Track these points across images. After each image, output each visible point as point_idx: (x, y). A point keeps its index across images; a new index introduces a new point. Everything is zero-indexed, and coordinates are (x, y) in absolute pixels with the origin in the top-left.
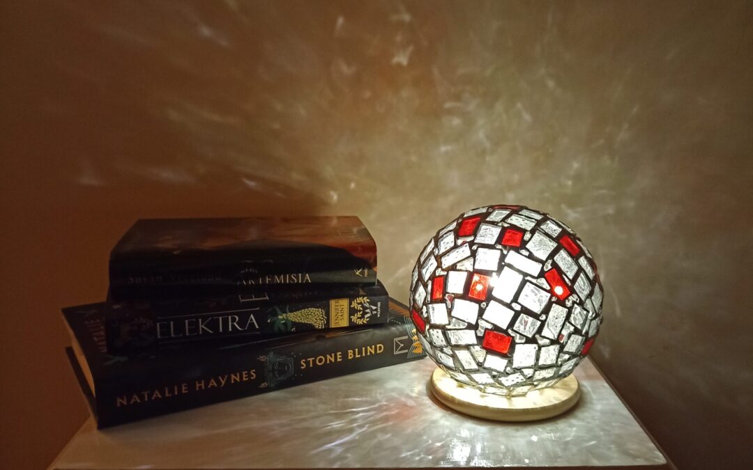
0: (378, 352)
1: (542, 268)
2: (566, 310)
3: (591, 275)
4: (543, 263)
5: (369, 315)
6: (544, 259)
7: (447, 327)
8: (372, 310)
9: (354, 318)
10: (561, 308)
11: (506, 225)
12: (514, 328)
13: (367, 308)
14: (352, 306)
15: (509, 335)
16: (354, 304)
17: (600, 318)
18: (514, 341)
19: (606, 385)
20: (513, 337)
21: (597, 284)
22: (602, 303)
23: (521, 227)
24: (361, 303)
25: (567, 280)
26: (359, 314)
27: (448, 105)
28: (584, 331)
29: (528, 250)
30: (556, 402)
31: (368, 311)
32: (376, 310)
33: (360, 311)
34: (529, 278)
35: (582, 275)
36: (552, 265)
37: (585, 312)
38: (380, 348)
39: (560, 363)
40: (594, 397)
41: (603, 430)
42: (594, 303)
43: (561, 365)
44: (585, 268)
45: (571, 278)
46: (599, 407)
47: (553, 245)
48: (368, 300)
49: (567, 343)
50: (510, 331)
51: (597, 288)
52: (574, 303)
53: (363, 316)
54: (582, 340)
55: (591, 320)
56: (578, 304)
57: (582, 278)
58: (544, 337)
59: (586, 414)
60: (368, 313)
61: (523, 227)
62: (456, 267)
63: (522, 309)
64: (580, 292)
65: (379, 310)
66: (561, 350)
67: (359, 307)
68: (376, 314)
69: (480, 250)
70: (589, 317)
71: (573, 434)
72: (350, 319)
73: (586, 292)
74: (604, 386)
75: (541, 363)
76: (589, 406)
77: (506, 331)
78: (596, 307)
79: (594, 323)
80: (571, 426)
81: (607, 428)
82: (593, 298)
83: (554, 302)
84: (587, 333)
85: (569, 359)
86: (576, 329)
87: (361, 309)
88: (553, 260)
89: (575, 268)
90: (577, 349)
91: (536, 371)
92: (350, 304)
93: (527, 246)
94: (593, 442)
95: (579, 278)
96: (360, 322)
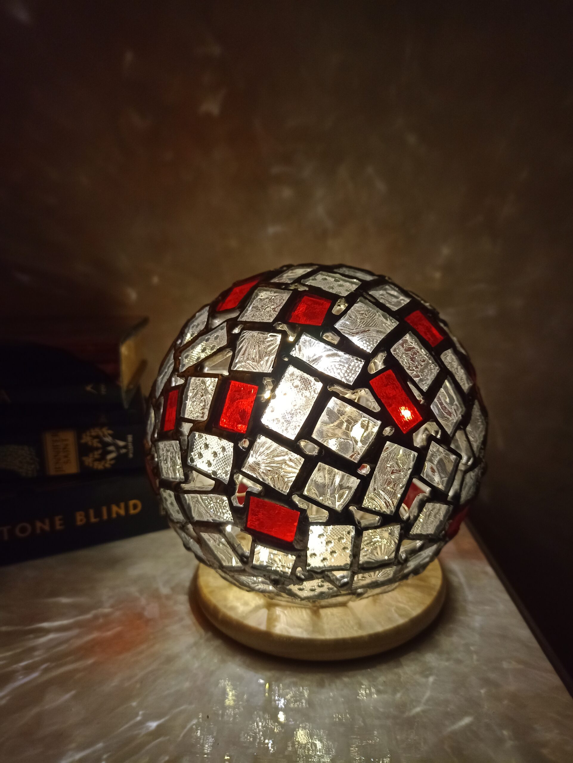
0: (132, 512)
1: (365, 368)
2: (414, 454)
3: (466, 386)
4: (367, 358)
5: (113, 455)
6: (369, 349)
7: (183, 485)
8: (118, 448)
9: (88, 461)
10: (402, 450)
11: (301, 289)
12: (305, 493)
13: (109, 444)
14: (83, 441)
15: (294, 506)
16: (86, 439)
17: (482, 465)
18: (307, 518)
19: (489, 570)
20: (304, 511)
21: (476, 402)
22: (485, 437)
23: (331, 291)
24: (97, 437)
25: (416, 393)
26: (97, 454)
27: (276, 170)
28: (451, 494)
29: (337, 332)
30: (401, 621)
31: (111, 448)
32: (125, 447)
33: (97, 449)
34: (337, 388)
35: (447, 383)
36: (385, 362)
37: (453, 457)
38: (135, 506)
39: (404, 556)
40: (470, 596)
41: (486, 682)
42: (471, 439)
43: (406, 560)
44: (453, 370)
45: (425, 388)
46: (477, 621)
47: (390, 325)
48: (110, 432)
49: (416, 518)
50: (296, 499)
51: (476, 411)
52: (430, 439)
53: (102, 457)
54: (447, 512)
55: (465, 472)
56: (438, 442)
57: (446, 388)
58: (367, 510)
59: (455, 639)
60: (110, 452)
61: (334, 291)
62: (202, 368)
63: (320, 452)
64: (443, 417)
65: (131, 447)
66: (405, 534)
67: (96, 443)
68: (126, 454)
69: (248, 334)
70: (462, 467)
71: (428, 694)
72: (81, 463)
73: (456, 418)
74: (486, 573)
75: (362, 559)
76: (462, 618)
77: (287, 499)
78: (475, 446)
79: (470, 477)
80: (426, 672)
81: (492, 676)
82: (469, 428)
83: (388, 438)
84: (457, 495)
85: (422, 548)
86: (434, 489)
87: (99, 445)
88: (389, 354)
89: (435, 370)
90: (438, 527)
91: (354, 574)
92: (79, 437)
93: (337, 326)
94: (467, 720)
95: (442, 390)
96: (99, 466)
